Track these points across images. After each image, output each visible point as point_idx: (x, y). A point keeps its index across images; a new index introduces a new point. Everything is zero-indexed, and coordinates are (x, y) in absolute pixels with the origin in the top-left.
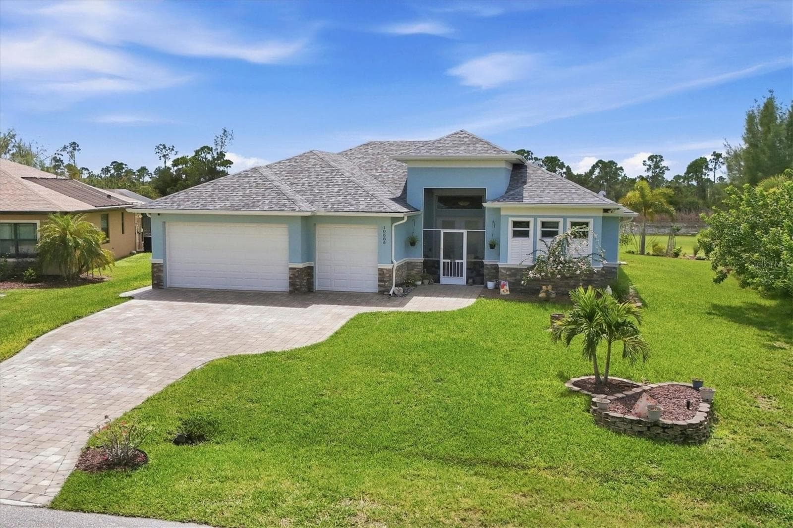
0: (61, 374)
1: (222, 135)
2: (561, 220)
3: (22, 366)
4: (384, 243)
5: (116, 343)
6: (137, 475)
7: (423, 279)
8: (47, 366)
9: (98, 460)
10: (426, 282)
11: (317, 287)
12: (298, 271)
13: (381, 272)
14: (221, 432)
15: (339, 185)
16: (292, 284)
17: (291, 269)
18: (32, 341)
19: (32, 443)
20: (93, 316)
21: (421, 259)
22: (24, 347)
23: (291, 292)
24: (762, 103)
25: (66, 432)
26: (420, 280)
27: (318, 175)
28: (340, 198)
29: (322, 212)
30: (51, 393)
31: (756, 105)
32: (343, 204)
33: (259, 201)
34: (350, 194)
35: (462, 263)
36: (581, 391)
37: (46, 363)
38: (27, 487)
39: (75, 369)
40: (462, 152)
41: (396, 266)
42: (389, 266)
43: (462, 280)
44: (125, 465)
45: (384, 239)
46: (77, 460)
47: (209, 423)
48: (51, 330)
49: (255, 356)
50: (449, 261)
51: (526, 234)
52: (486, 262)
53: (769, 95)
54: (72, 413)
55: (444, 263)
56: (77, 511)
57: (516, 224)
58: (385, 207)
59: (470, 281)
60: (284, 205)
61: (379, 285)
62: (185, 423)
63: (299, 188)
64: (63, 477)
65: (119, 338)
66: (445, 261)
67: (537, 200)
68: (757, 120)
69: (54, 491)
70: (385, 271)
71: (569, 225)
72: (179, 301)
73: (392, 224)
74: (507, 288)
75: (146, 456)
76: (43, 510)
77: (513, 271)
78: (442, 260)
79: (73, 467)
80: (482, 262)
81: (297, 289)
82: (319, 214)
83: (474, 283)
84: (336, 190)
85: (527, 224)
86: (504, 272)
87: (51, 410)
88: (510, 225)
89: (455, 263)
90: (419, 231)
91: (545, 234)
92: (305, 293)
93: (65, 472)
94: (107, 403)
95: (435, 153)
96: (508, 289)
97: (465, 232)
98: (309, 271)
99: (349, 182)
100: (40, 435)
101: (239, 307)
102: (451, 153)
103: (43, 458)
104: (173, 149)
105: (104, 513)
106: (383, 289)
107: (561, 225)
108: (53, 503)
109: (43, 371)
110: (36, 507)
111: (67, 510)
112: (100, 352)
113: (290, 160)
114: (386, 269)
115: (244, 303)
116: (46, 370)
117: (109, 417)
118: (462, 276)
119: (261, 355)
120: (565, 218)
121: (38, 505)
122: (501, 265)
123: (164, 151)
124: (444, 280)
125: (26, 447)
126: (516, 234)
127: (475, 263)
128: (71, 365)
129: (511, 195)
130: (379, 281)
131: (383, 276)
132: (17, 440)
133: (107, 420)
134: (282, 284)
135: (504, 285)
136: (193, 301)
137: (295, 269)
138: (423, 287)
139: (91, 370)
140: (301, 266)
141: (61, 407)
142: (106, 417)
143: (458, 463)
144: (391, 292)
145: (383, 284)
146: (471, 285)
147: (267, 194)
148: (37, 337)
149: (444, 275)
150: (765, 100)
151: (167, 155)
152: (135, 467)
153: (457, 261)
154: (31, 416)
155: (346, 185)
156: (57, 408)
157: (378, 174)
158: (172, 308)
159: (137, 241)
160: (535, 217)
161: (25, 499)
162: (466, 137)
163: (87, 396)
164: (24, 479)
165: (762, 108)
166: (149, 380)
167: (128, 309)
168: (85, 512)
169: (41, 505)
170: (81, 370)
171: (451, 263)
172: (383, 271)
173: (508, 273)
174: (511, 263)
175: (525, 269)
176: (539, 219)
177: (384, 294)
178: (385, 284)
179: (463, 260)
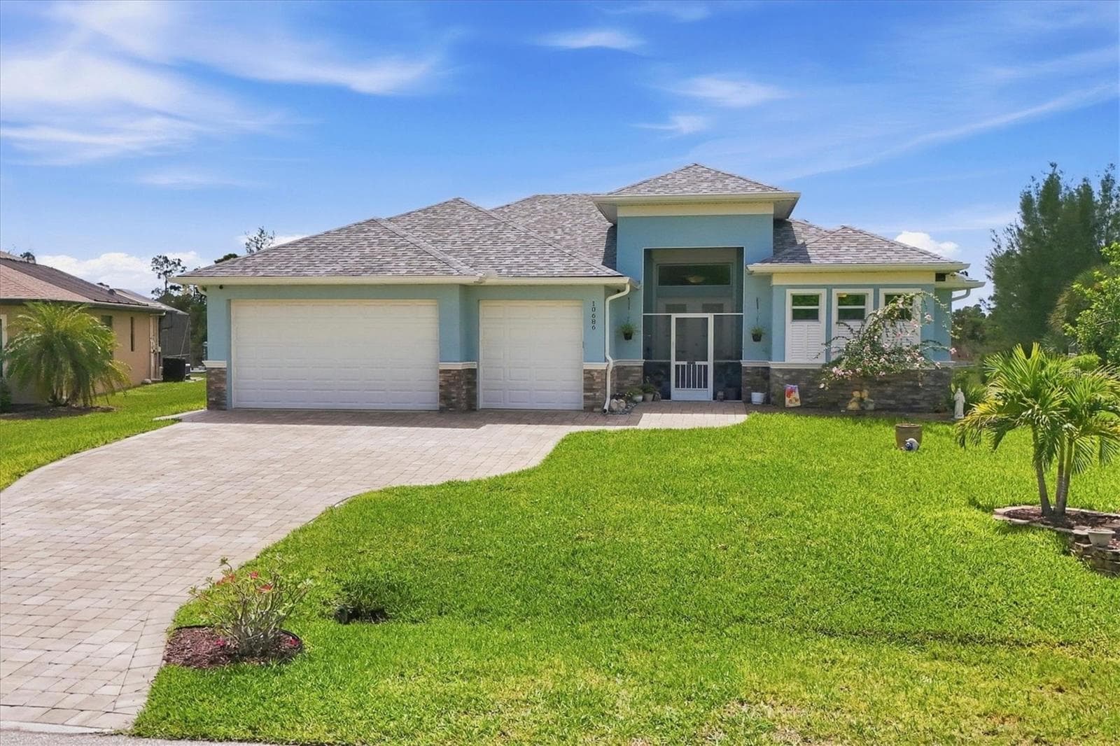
0: (89, 520)
1: (257, 237)
2: (871, 292)
3: (14, 509)
4: (594, 328)
5: (174, 477)
6: (294, 670)
7: (645, 391)
8: (59, 508)
9: (205, 647)
10: (650, 397)
11: (481, 404)
12: (455, 375)
13: (589, 376)
14: (415, 603)
15: (512, 242)
16: (444, 397)
17: (442, 372)
18: (20, 476)
19: (63, 624)
20: (118, 443)
21: (640, 362)
22: (8, 485)
23: (442, 411)
24: (1041, 180)
25: (128, 604)
26: (640, 394)
27: (475, 230)
28: (519, 260)
29: (493, 280)
30: (78, 547)
31: (1034, 185)
32: (525, 267)
33: (388, 263)
34: (534, 254)
35: (706, 367)
36: (1030, 524)
37: (56, 505)
38: (70, 701)
39: (112, 511)
40: (705, 190)
41: (611, 366)
42: (601, 366)
43: (707, 394)
44: (264, 654)
45: (594, 322)
46: (163, 649)
47: (392, 588)
48: (51, 461)
49: (430, 488)
50: (685, 363)
51: (813, 315)
52: (745, 363)
53: (1050, 170)
54: (127, 576)
55: (677, 367)
56: (193, 739)
57: (797, 300)
58: (596, 269)
59: (720, 394)
60: (432, 267)
61: (585, 397)
62: (347, 588)
63: (448, 247)
64: (145, 680)
65: (178, 470)
66: (678, 363)
67: (832, 259)
68: (1036, 205)
69: (134, 705)
70: (596, 374)
71: (882, 299)
72: (258, 423)
73: (606, 297)
74: (796, 395)
75: (296, 639)
76: (121, 739)
77: (794, 374)
78: (674, 363)
79: (158, 661)
80: (740, 365)
81: (452, 405)
82: (489, 281)
83: (725, 398)
84: (510, 248)
85: (814, 300)
86: (780, 376)
87: (86, 572)
88: (789, 300)
89: (694, 366)
90: (637, 317)
91: (844, 315)
92: (464, 412)
93: (145, 671)
94: (188, 558)
95: (661, 193)
96: (798, 397)
97: (710, 317)
98: (470, 376)
99: (527, 237)
100: (78, 611)
101: (365, 429)
102: (689, 192)
103: (92, 648)
104: (179, 264)
105: (253, 740)
106: (591, 402)
107: (870, 301)
108: (137, 725)
109: (52, 516)
110: (102, 735)
111: (173, 738)
112: (151, 488)
113: (425, 211)
114: (596, 371)
115: (372, 424)
116: (57, 514)
117: (229, 562)
118: (706, 386)
119: (442, 486)
120: (876, 289)
121: (106, 731)
122: (774, 365)
123: (165, 266)
124: (677, 393)
125: (55, 631)
126: (797, 316)
127: (726, 366)
128: (102, 506)
129: (789, 254)
130: (586, 390)
131: (591, 381)
132: (31, 620)
133: (226, 567)
134: (428, 396)
135: (792, 391)
136: (283, 423)
137: (449, 371)
138: (644, 403)
139: (142, 513)
140: (459, 366)
141: (102, 567)
142: (224, 562)
143: (890, 640)
144: (606, 407)
145: (592, 394)
146: (721, 400)
147: (400, 253)
148: (29, 471)
149: (677, 386)
150: (1047, 177)
151: (171, 271)
152: (285, 657)
153: (698, 363)
154: (50, 581)
155: (524, 242)
156: (94, 569)
157: (558, 237)
158: (254, 431)
159: (153, 365)
160: (829, 288)
161: (73, 721)
162: (705, 172)
163: (150, 549)
164: (64, 685)
165: (1041, 188)
166: (257, 525)
167: (178, 432)
168: (212, 740)
169: (112, 731)
170: (124, 513)
171: (689, 367)
172: (592, 373)
173: (787, 377)
174: (790, 362)
175: (813, 370)
176: (835, 292)
177: (595, 410)
178: (595, 395)
179: (707, 360)
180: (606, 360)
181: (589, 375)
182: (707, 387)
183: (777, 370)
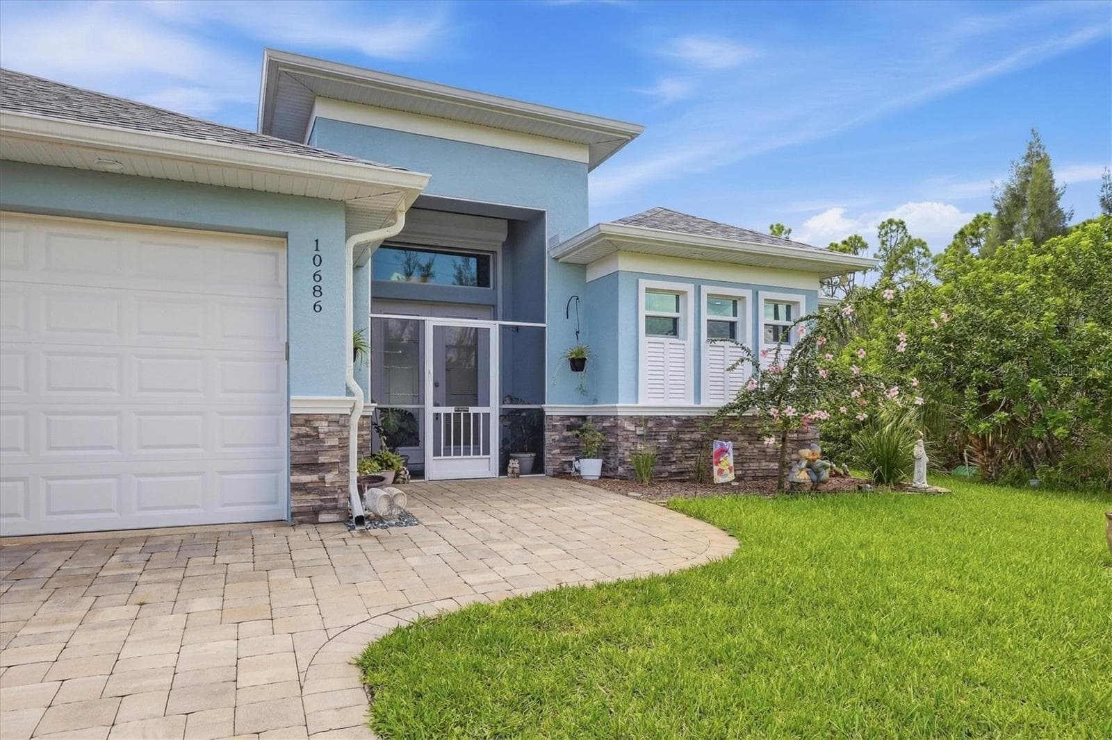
2: (748, 294)
4: (317, 307)
21: (369, 408)
35: (487, 416)
41: (361, 406)
42: (336, 407)
43: (483, 466)
45: (317, 292)
50: (451, 410)
51: (673, 329)
52: (551, 409)
55: (436, 417)
59: (510, 464)
61: (293, 487)
66: (438, 410)
70: (323, 427)
71: (762, 307)
73: (347, 237)
74: (730, 459)
78: (430, 409)
80: (541, 411)
83: (520, 471)
86: (632, 428)
88: (642, 300)
89: (467, 416)
91: (715, 331)
96: (732, 464)
97: (494, 327)
106: (310, 500)
114: (321, 417)
118: (487, 452)
120: (752, 290)
122: (624, 409)
124: (438, 467)
126: (654, 327)
130: (296, 467)
131: (314, 445)
135: (723, 453)
145: (315, 477)
149: (437, 453)
153: (472, 410)
160: (698, 284)
171: (457, 416)
172: (316, 424)
173: (640, 431)
174: (646, 405)
175: (677, 418)
176: (706, 290)
177: (323, 517)
178: (322, 480)
179: (488, 405)
180: (349, 392)
181: (304, 430)
182: (488, 454)
183: (626, 418)
